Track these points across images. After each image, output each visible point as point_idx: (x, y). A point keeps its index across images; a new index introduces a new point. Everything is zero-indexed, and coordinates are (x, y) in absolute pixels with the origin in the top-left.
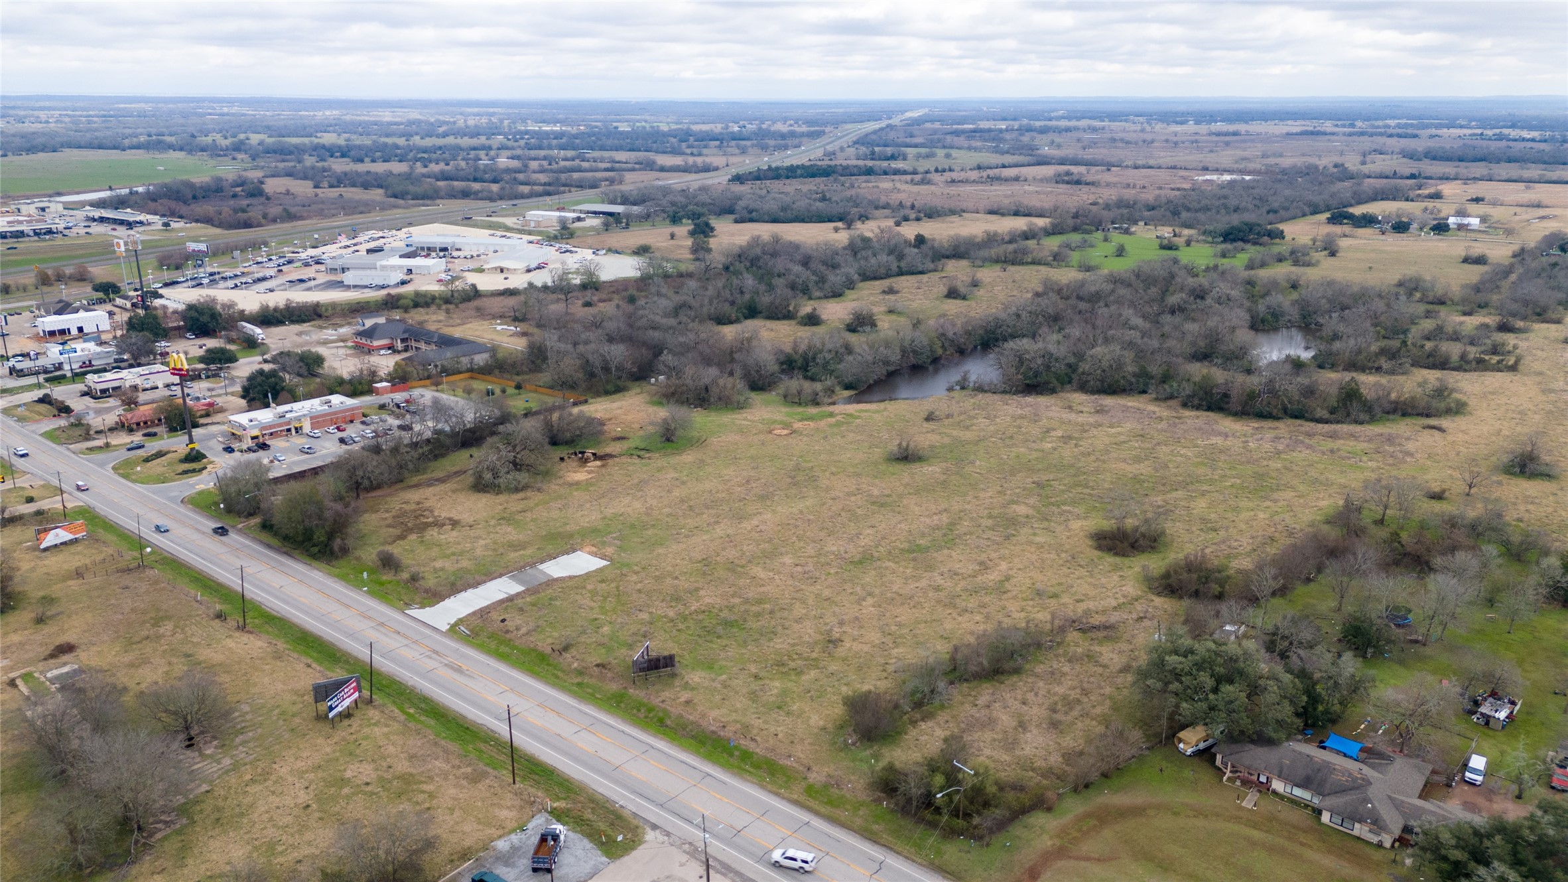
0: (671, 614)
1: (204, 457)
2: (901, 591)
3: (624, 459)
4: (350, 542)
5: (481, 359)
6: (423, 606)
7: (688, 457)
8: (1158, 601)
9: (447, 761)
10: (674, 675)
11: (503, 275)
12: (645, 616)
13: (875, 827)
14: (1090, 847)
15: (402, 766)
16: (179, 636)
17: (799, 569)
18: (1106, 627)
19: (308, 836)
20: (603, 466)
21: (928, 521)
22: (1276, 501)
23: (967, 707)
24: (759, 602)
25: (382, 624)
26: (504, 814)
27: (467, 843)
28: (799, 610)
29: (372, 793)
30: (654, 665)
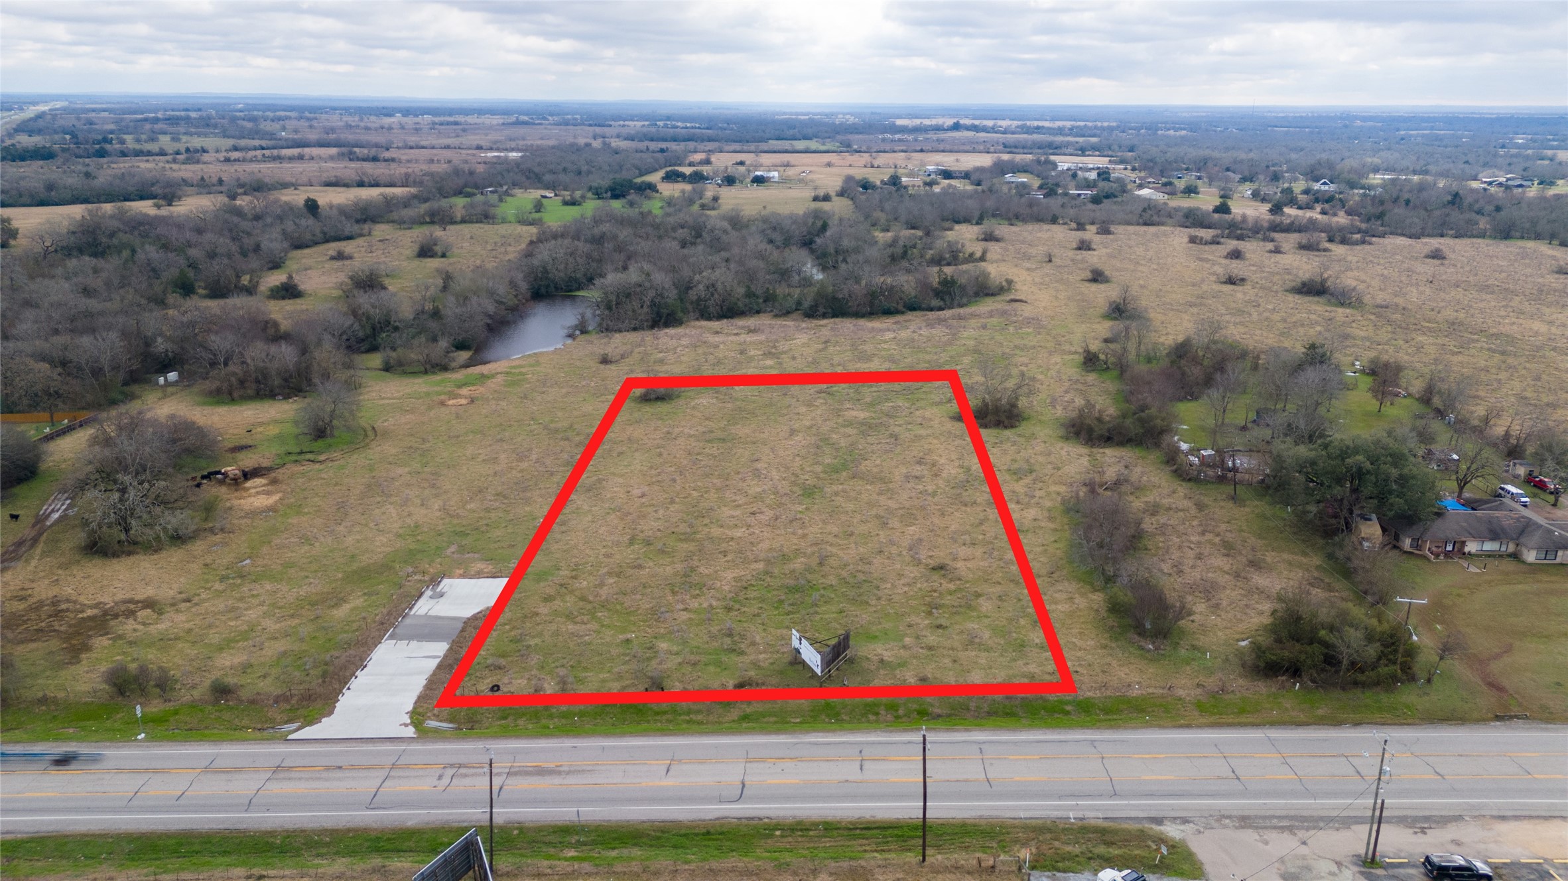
0: (714, 602)
6: (310, 721)
10: (851, 661)
14: (1478, 645)
20: (273, 481)
30: (837, 653)
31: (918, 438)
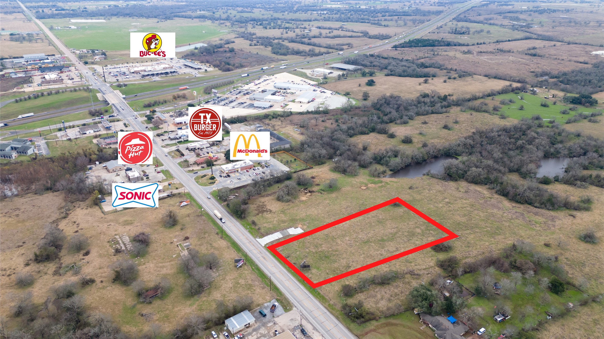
0: (314, 251)
1: (215, 178)
2: (372, 254)
3: (317, 194)
4: (246, 216)
5: (287, 146)
6: (259, 238)
7: (334, 195)
8: (437, 268)
9: (259, 282)
10: (309, 269)
11: (301, 104)
12: (307, 250)
13: (339, 316)
14: (381, 331)
15: (250, 282)
16: (209, 238)
17: (349, 242)
18: (417, 275)
19: (231, 295)
20: (311, 195)
21: (390, 230)
22: (495, 239)
23: (372, 291)
24: (336, 251)
25: (250, 242)
26: (267, 298)
27: (260, 302)
28: (345, 256)
29: (243, 287)
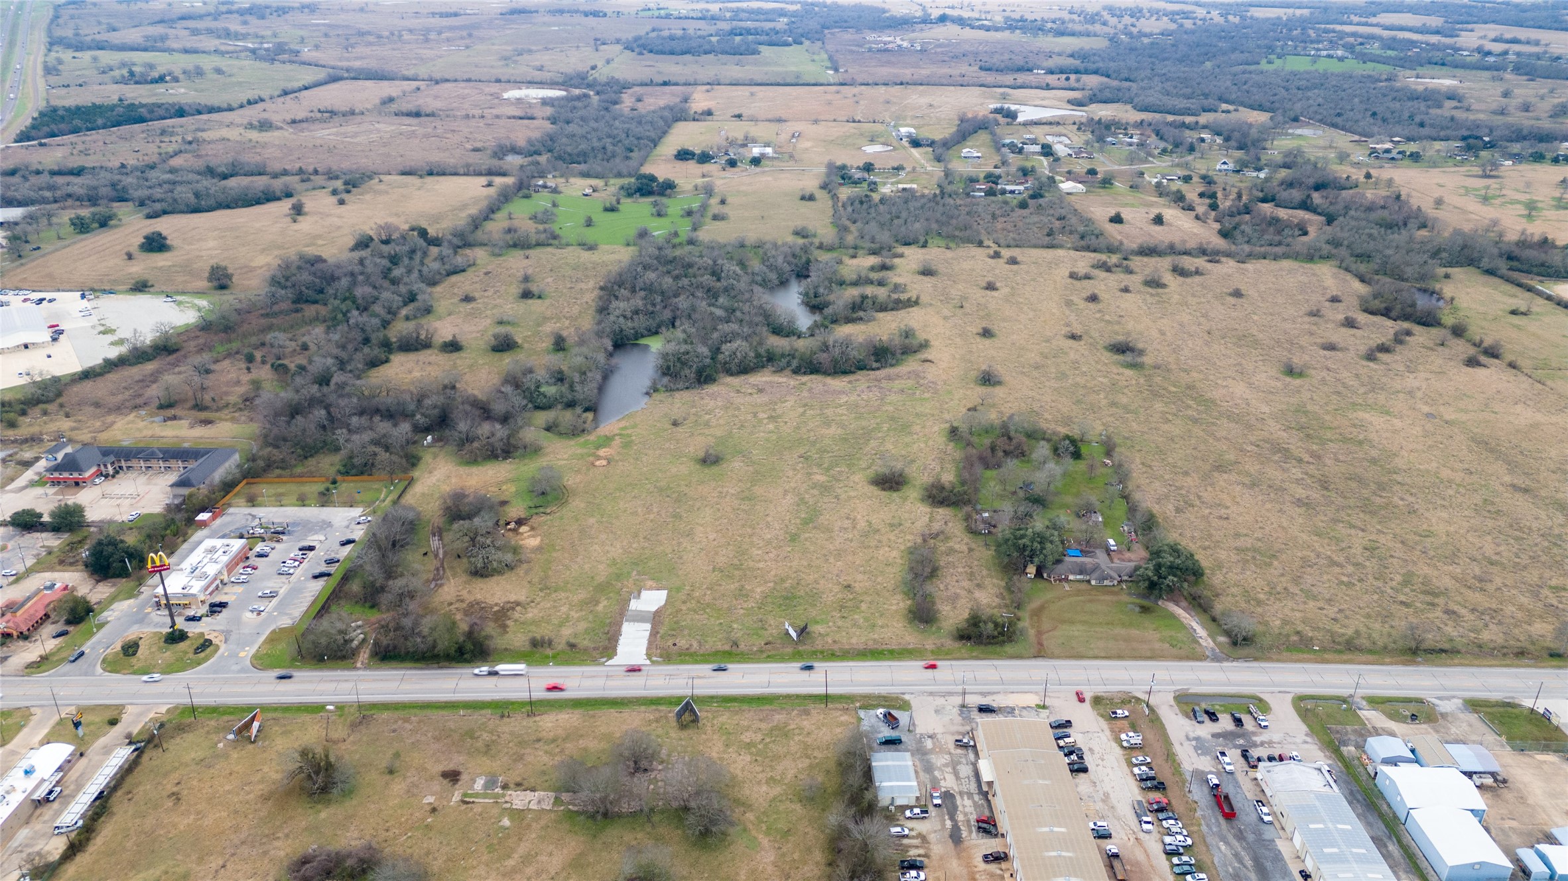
0: (753, 605)
2: (837, 548)
3: (538, 519)
6: (609, 658)
7: (578, 503)
8: (940, 510)
9: (779, 714)
14: (1043, 627)
16: (505, 736)
18: (939, 533)
20: (532, 529)
21: (787, 501)
26: (843, 718)
29: (773, 742)
30: (803, 631)
31: (850, 498)
